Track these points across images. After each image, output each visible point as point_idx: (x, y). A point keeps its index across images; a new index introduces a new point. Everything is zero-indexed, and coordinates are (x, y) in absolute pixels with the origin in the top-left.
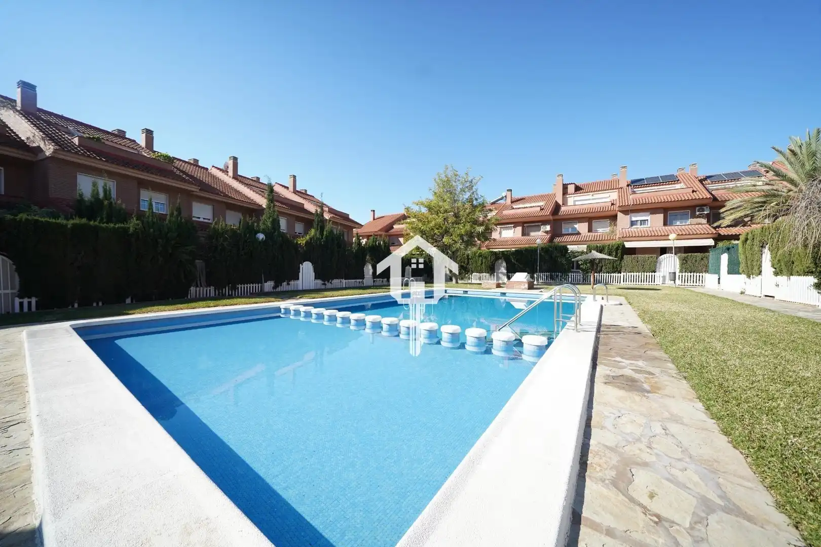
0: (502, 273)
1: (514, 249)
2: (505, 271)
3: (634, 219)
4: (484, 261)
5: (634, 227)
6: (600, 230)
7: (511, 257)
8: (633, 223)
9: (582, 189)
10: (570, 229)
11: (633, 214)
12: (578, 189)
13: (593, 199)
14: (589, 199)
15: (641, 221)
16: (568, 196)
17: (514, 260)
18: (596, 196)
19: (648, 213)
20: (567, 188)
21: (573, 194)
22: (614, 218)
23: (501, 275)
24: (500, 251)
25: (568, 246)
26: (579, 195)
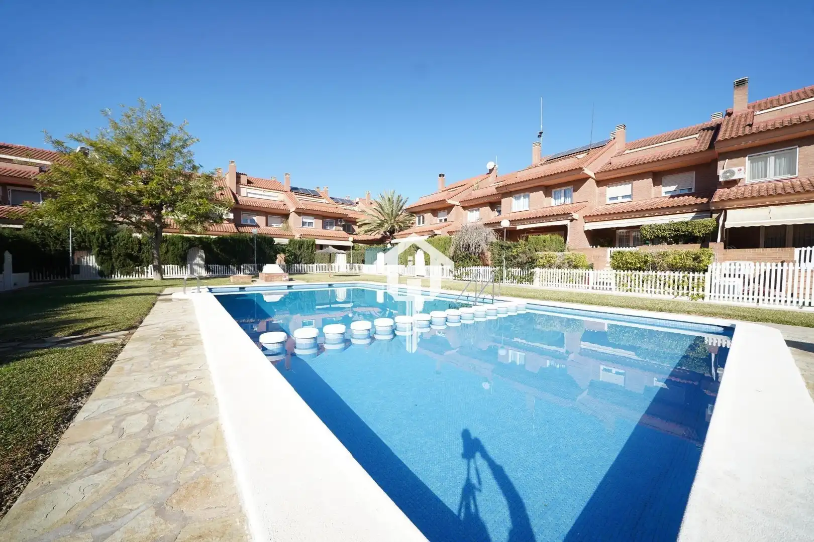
0: (199, 265)
1: (214, 237)
2: (202, 263)
3: (304, 220)
4: (171, 248)
5: (304, 227)
6: (274, 225)
7: (213, 245)
8: (304, 224)
9: (253, 183)
10: (249, 221)
11: (305, 217)
12: (249, 182)
13: (264, 195)
14: (261, 195)
15: (309, 223)
16: (240, 186)
17: (217, 249)
18: (266, 193)
19: (313, 218)
20: (240, 177)
21: (245, 185)
22: (286, 216)
23: (195, 267)
24: (195, 237)
25: (274, 239)
26: (251, 187)
